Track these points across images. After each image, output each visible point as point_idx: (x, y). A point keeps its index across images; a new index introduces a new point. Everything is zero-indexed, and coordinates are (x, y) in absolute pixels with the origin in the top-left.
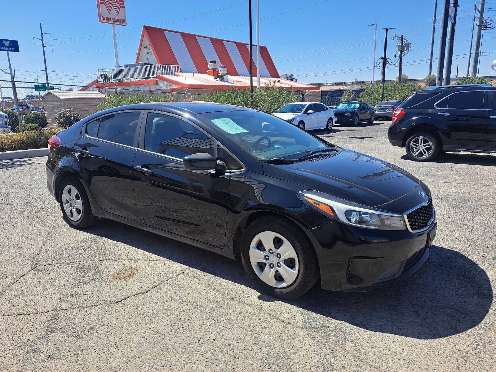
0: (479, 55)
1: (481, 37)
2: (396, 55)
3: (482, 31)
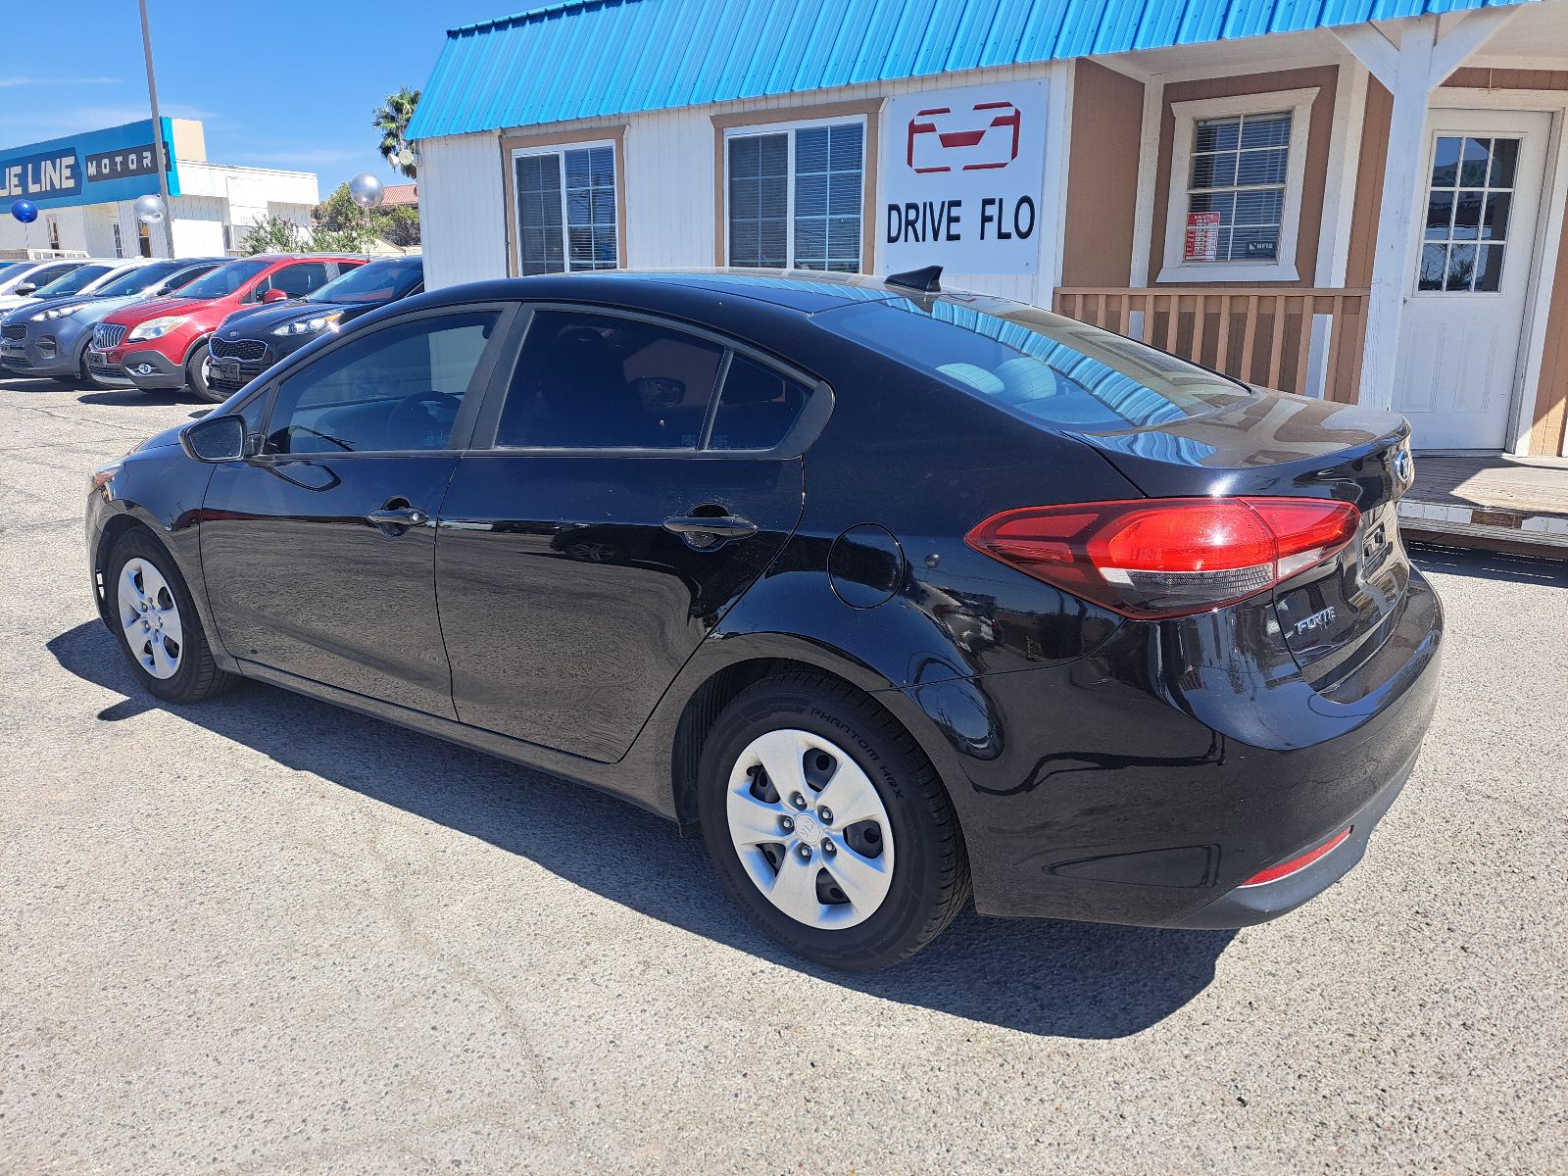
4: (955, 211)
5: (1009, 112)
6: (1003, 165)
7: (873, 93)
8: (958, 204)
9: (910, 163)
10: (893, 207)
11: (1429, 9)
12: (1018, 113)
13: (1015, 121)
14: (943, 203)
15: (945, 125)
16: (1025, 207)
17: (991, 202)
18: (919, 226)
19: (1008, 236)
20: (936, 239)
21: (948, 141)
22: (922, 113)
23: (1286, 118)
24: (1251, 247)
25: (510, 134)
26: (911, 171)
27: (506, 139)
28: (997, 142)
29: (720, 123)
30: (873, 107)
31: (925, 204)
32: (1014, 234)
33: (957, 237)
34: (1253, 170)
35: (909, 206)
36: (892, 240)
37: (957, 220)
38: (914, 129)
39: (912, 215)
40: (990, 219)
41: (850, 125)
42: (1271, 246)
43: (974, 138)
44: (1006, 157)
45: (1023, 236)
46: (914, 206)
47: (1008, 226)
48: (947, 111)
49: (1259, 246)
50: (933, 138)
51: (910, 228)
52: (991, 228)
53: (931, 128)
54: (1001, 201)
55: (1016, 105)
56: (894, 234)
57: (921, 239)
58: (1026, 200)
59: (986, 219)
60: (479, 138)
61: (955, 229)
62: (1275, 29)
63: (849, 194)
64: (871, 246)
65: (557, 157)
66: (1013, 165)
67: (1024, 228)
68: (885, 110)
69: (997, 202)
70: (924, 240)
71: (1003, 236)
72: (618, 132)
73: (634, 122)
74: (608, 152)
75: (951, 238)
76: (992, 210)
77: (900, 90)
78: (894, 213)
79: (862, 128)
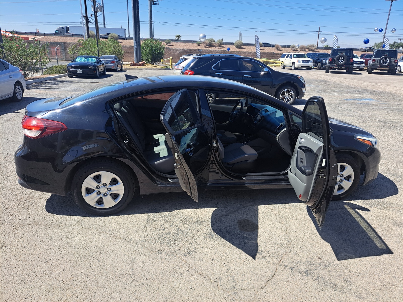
0: (153, 23)
1: (152, 10)
2: (92, 14)
3: (152, 5)
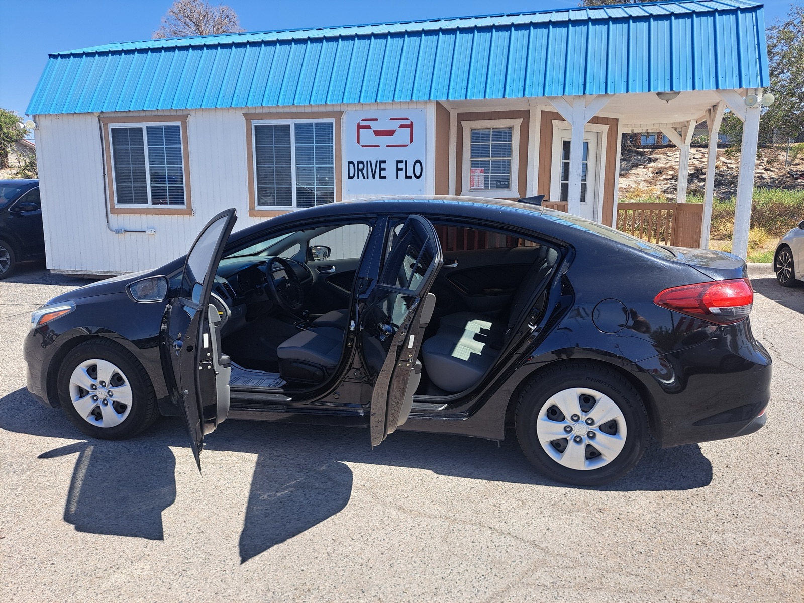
4: (383, 166)
5: (408, 122)
6: (406, 146)
7: (337, 109)
8: (385, 162)
9: (358, 142)
10: (350, 163)
11: (586, 93)
12: (412, 123)
13: (411, 126)
14: (377, 162)
15: (375, 126)
16: (418, 165)
17: (401, 162)
18: (365, 172)
19: (410, 177)
20: (374, 178)
21: (378, 133)
22: (364, 120)
23: (510, 130)
24: (499, 184)
25: (105, 115)
26: (359, 146)
27: (103, 118)
28: (402, 135)
29: (249, 117)
30: (338, 115)
31: (367, 162)
32: (413, 177)
33: (385, 177)
34: (498, 151)
35: (359, 162)
36: (350, 178)
37: (384, 169)
38: (359, 127)
39: (361, 166)
40: (401, 169)
41: (323, 123)
42: (507, 183)
43: (391, 133)
44: (407, 142)
45: (418, 178)
46: (362, 162)
47: (410, 173)
48: (377, 119)
49: (502, 183)
50: (370, 132)
51: (360, 173)
52: (402, 174)
53: (369, 127)
54: (406, 162)
55: (411, 119)
56: (351, 175)
57: (366, 177)
58: (418, 161)
59: (399, 170)
60: (82, 117)
61: (383, 173)
62: (507, 96)
63: (326, 155)
64: (340, 181)
65: (141, 129)
66: (410, 145)
67: (418, 174)
68: (344, 117)
69: (404, 162)
70: (368, 178)
71: (407, 177)
72: (184, 118)
73: (193, 113)
74: (177, 128)
75: (381, 177)
76: (401, 166)
77: (351, 108)
78: (351, 166)
79: (332, 124)
